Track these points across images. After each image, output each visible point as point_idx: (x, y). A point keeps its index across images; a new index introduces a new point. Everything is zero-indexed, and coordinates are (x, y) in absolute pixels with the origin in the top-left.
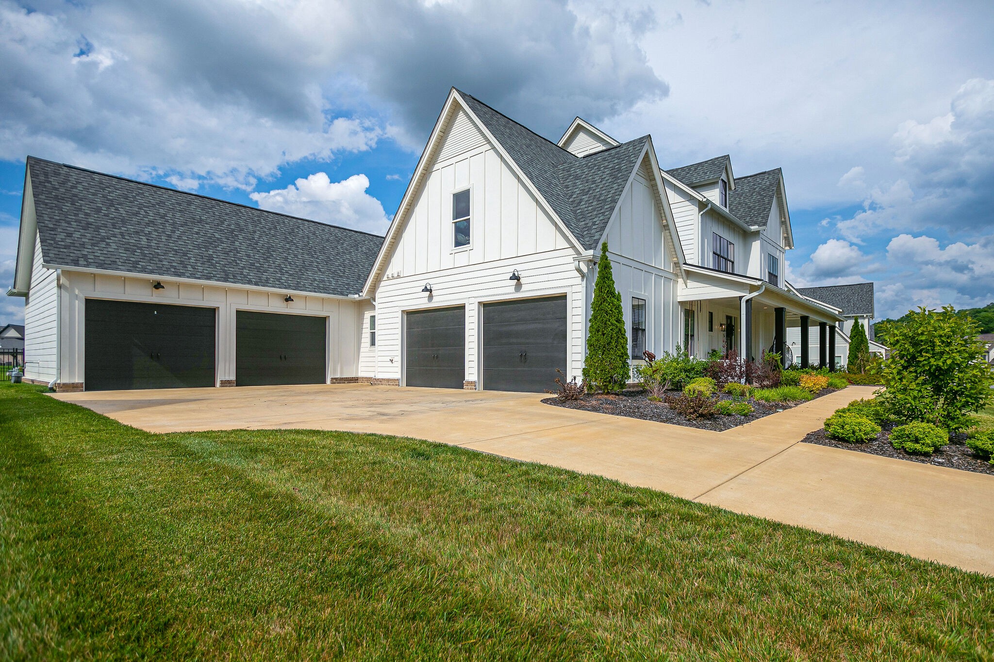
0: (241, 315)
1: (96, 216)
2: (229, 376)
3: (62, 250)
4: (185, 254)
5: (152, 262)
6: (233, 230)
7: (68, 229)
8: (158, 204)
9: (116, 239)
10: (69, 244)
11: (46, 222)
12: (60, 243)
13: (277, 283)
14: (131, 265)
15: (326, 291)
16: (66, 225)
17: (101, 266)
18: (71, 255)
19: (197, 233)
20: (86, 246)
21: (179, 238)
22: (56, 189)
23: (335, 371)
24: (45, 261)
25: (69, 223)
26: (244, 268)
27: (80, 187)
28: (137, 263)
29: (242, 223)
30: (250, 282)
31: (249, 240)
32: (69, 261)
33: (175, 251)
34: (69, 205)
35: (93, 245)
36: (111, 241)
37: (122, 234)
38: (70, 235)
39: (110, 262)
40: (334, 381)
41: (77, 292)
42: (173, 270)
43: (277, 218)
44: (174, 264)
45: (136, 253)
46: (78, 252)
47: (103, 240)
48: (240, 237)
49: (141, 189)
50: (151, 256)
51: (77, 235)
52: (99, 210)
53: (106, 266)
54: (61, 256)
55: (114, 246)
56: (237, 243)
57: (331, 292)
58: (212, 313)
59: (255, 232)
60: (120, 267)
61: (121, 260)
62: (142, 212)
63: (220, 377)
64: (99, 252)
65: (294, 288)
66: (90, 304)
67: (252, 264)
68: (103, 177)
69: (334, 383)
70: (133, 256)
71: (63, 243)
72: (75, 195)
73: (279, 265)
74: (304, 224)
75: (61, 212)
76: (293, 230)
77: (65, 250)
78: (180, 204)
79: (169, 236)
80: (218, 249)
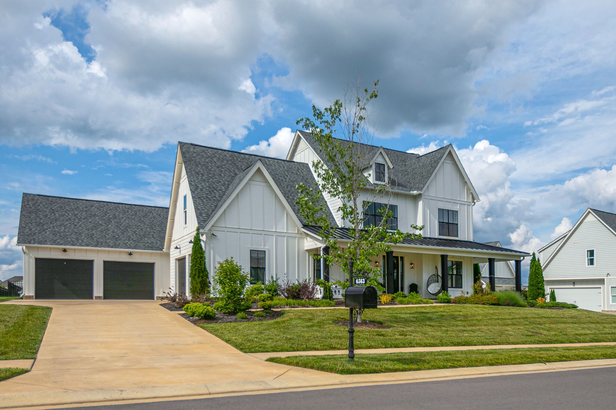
0: (106, 263)
1: (44, 219)
2: (100, 294)
3: (26, 237)
4: (80, 234)
5: (63, 239)
6: (111, 218)
7: (31, 227)
8: (75, 209)
9: (50, 229)
10: (29, 234)
11: (23, 224)
12: (26, 234)
13: (124, 246)
14: (53, 242)
15: (152, 249)
16: (30, 225)
17: (40, 243)
18: (29, 239)
19: (90, 222)
20: (36, 234)
21: (80, 226)
22: (31, 208)
23: (159, 293)
24: (18, 243)
25: (32, 224)
26: (108, 239)
27: (41, 205)
28: (56, 240)
29: (117, 213)
30: (109, 246)
31: (118, 223)
32: (27, 242)
33: (76, 233)
34: (34, 215)
35: (39, 233)
36: (48, 231)
37: (53, 227)
38: (30, 230)
39: (44, 241)
40: (158, 298)
41: (31, 255)
42: (71, 243)
43: (139, 207)
44: (73, 240)
45: (57, 236)
46: (32, 237)
47: (44, 230)
48: (113, 222)
49: (69, 202)
50: (64, 236)
51: (33, 229)
52: (46, 216)
53: (42, 243)
54: (24, 240)
55: (48, 233)
56: (110, 226)
57: (155, 249)
58: (91, 262)
59: (122, 218)
60: (48, 243)
61: (49, 240)
62: (66, 214)
63: (95, 294)
64: (41, 236)
65: (133, 248)
66: (37, 260)
67: (114, 236)
68: (53, 198)
69: (158, 299)
70: (55, 237)
71: (27, 234)
72: (38, 210)
73: (129, 236)
74: (155, 210)
75: (30, 219)
76: (146, 214)
77: (27, 237)
78: (86, 207)
79: (76, 225)
80: (98, 230)
